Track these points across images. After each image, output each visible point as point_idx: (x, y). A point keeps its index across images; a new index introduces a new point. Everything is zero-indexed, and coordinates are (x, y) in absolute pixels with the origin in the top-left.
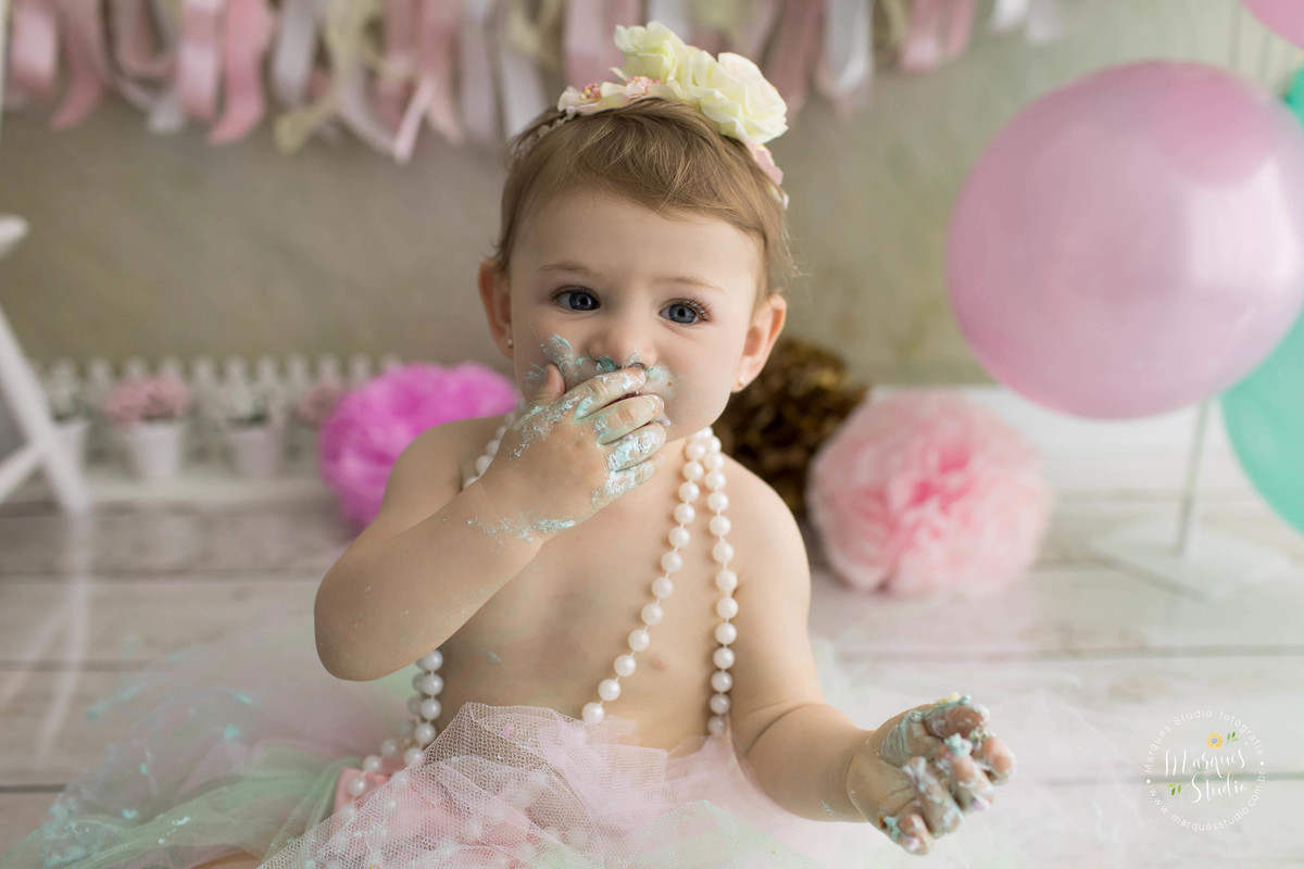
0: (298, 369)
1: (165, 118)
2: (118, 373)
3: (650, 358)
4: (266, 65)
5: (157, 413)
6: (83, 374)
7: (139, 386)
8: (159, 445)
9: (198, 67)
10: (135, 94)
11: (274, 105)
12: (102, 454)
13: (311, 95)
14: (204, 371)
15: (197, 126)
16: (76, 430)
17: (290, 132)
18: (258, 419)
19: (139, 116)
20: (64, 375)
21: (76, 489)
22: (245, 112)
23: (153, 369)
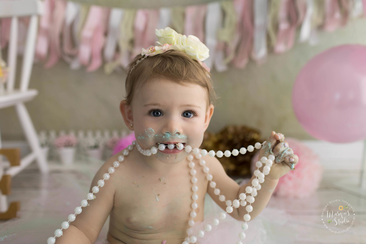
0: (107, 134)
1: (75, 65)
2: (58, 134)
3: (181, 131)
4: (103, 51)
5: (68, 145)
6: (48, 134)
7: (64, 137)
8: (68, 154)
9: (85, 52)
10: (68, 59)
11: (104, 62)
12: (53, 157)
13: (114, 59)
14: (81, 134)
15: (84, 67)
16: (46, 150)
17: (109, 68)
18: (96, 147)
19: (67, 65)
20: (43, 135)
21: (45, 166)
22: (97, 63)
23: (67, 133)
